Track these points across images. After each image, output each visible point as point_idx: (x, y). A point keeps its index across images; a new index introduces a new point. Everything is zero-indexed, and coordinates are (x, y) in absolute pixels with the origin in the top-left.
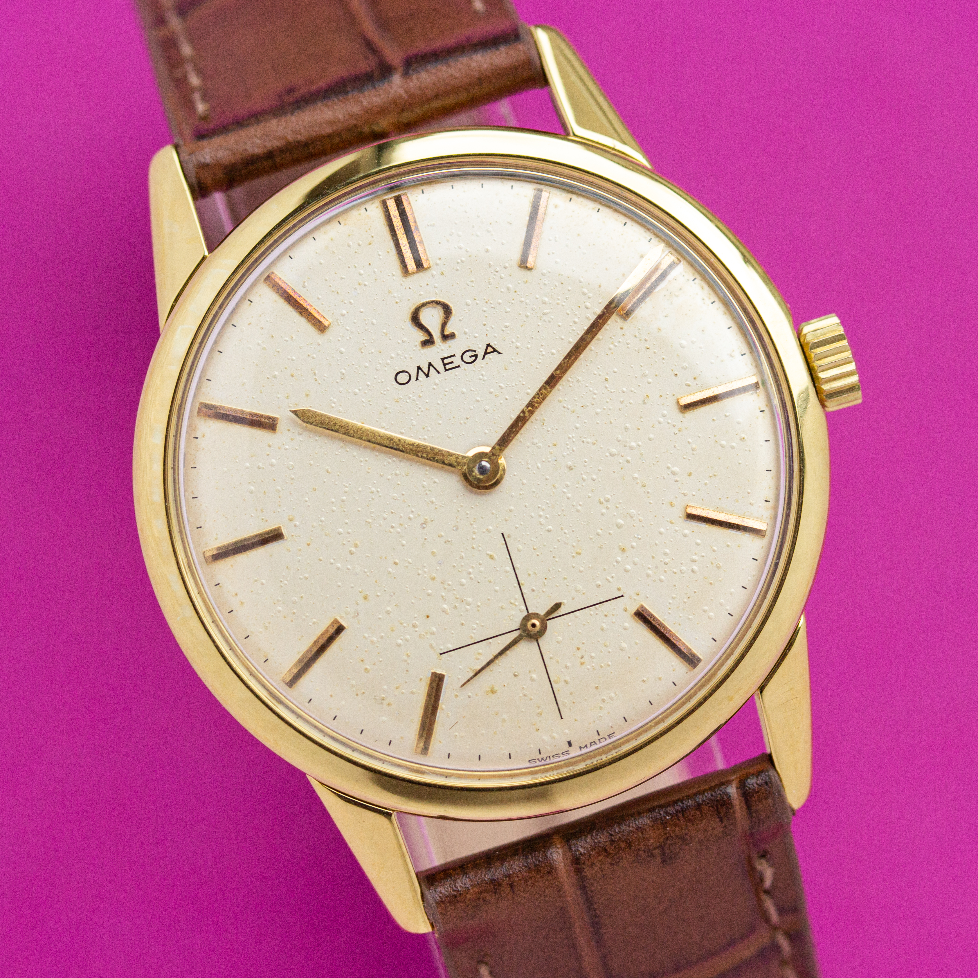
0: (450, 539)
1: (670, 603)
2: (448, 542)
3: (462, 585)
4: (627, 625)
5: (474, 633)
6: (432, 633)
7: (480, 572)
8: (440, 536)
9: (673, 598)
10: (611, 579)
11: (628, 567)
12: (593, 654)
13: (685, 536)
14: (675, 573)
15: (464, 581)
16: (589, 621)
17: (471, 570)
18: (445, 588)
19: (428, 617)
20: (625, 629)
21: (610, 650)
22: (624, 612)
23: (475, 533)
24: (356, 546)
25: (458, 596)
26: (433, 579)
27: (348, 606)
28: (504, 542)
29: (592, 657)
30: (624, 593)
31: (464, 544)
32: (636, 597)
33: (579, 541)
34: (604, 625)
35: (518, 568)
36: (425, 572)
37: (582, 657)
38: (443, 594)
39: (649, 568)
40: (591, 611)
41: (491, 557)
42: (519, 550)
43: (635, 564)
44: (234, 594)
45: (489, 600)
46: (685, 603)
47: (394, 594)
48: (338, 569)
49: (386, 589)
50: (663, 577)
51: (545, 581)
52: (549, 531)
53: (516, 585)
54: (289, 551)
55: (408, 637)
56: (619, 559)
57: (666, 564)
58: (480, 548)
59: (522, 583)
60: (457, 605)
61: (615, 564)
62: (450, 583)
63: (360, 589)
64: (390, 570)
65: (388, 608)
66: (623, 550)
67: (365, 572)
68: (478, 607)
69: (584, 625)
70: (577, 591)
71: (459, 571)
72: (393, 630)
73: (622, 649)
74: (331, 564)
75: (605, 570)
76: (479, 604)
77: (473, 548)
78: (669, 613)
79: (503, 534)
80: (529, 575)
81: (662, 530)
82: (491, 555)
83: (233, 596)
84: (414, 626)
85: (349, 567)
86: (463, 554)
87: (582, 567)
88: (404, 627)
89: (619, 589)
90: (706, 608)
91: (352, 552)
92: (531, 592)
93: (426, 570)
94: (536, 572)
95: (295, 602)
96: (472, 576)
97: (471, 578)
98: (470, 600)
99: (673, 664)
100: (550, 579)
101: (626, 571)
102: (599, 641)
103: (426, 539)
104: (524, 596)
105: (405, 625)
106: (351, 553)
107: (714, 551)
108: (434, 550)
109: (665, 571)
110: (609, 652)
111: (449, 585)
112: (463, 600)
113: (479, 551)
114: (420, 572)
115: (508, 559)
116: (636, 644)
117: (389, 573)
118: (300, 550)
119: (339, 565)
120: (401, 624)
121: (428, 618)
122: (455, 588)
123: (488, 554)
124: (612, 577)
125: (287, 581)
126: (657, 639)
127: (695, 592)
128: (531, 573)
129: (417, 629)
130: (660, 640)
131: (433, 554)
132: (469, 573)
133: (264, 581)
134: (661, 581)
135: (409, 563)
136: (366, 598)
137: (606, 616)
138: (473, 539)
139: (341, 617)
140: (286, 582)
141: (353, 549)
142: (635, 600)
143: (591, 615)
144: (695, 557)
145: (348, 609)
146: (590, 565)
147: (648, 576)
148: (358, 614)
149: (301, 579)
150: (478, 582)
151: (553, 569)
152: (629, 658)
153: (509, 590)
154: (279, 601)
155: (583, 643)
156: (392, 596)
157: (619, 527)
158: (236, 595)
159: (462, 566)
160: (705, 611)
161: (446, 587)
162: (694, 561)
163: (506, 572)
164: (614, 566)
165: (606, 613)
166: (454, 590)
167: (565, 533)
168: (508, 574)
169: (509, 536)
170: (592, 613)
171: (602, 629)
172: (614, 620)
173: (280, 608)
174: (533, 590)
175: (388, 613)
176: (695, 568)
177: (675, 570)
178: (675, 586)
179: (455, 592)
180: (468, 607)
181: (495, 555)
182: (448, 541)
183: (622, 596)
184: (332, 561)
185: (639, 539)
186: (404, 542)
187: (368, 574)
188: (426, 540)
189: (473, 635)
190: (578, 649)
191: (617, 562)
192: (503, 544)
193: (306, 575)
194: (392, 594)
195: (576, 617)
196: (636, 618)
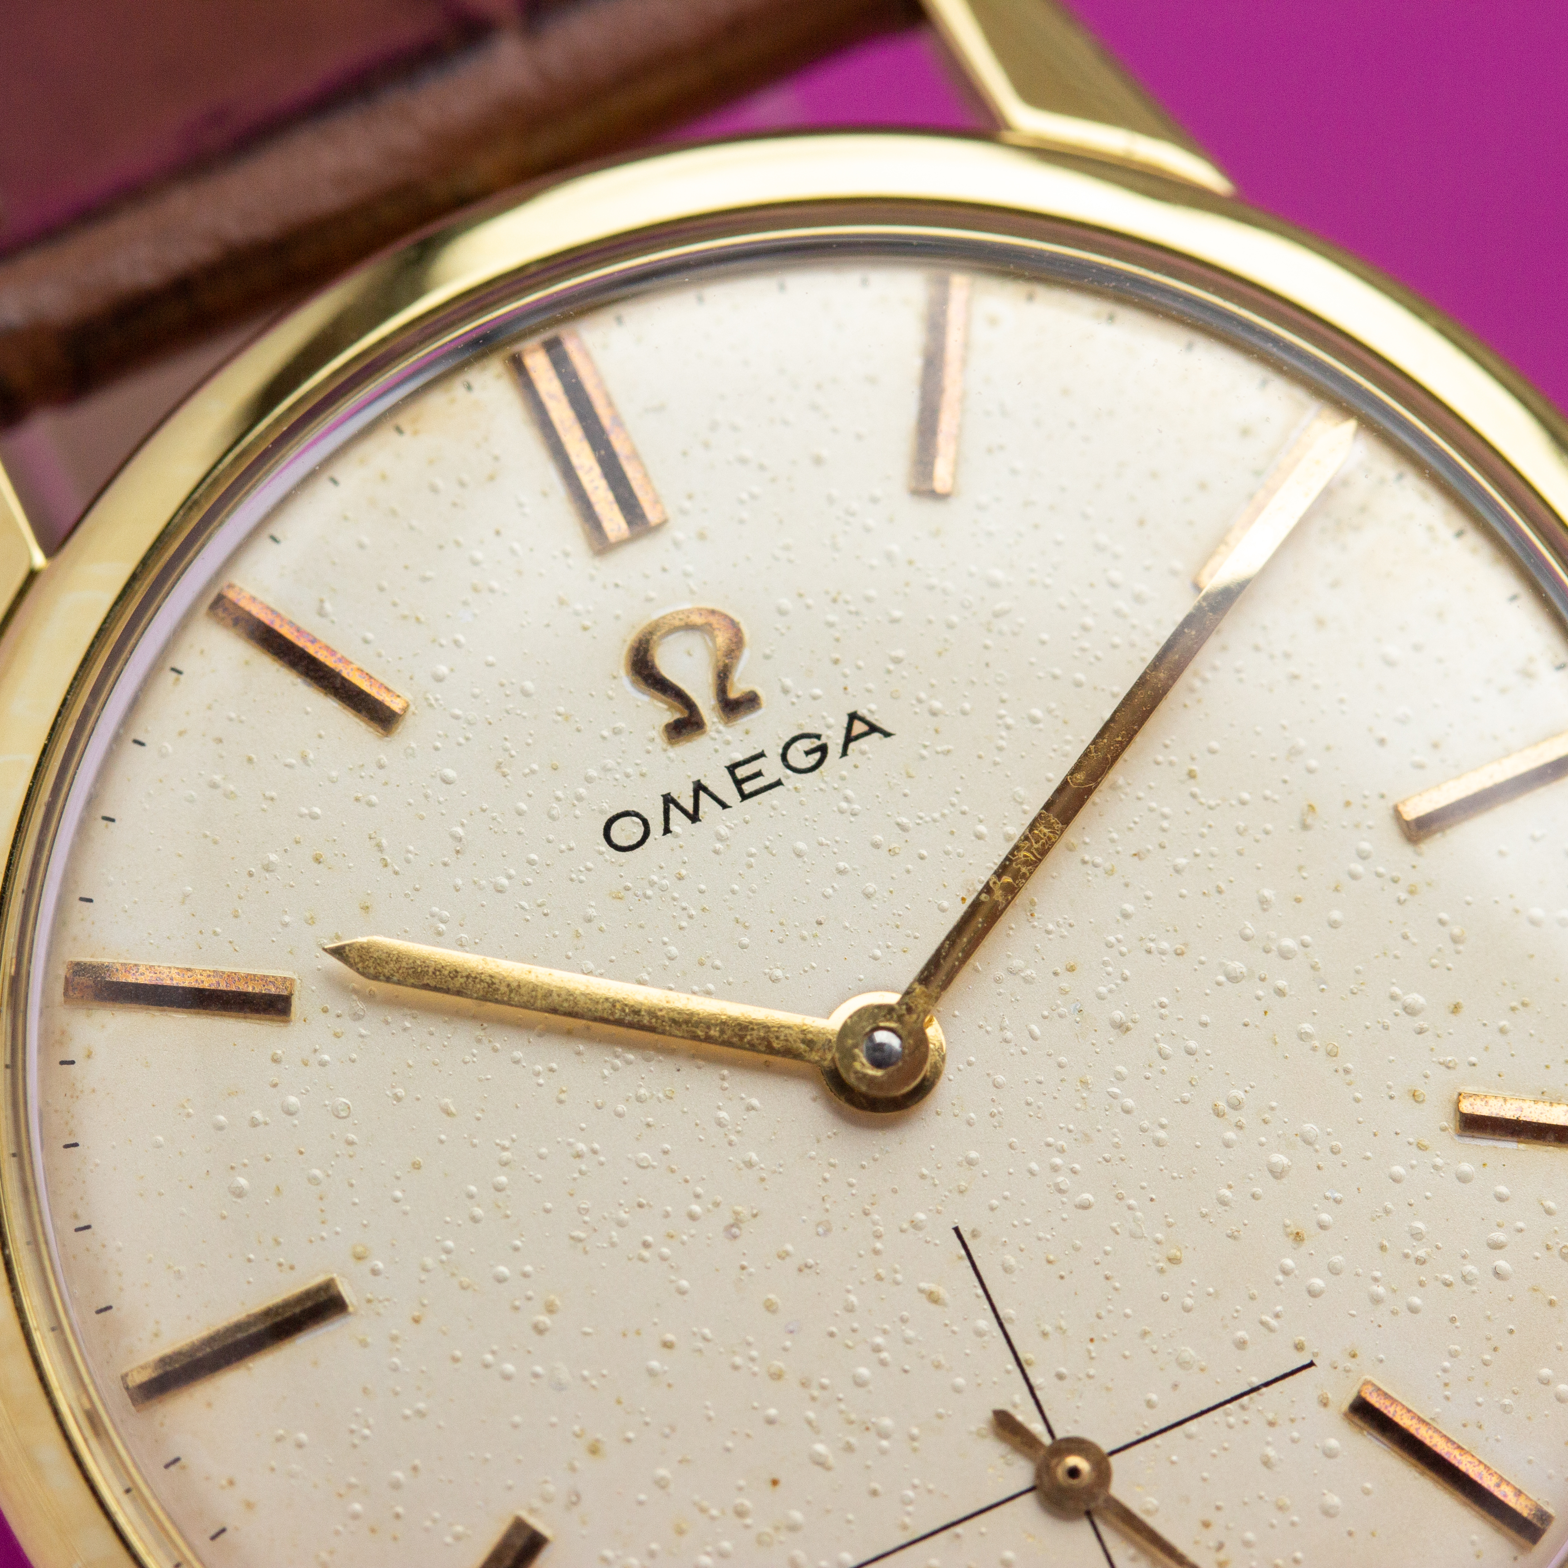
0: (811, 1261)
1: (1445, 1370)
2: (806, 1271)
3: (860, 1383)
4: (1333, 1443)
5: (909, 1514)
6: (793, 1528)
7: (908, 1341)
8: (783, 1256)
9: (1453, 1355)
10: (1273, 1322)
11: (1318, 1283)
12: (1250, 1536)
13: (1463, 1179)
14: (1448, 1284)
15: (864, 1372)
16: (1226, 1445)
17: (879, 1340)
18: (813, 1399)
19: (775, 1482)
20: (1330, 1454)
21: (1295, 1519)
22: (1322, 1409)
23: (878, 1236)
24: (550, 1309)
25: (853, 1416)
26: (777, 1376)
27: (549, 1478)
28: (963, 1252)
29: (1247, 1544)
30: (1315, 1354)
31: (852, 1269)
32: (1349, 1364)
33: (1170, 1225)
34: (1271, 1452)
35: (1011, 1320)
36: (753, 1359)
37: (1220, 1547)
38: (811, 1415)
39: (1376, 1280)
40: (1228, 1414)
41: (933, 1298)
42: (1007, 1269)
43: (1334, 1271)
44: (224, 1482)
45: (940, 1416)
46: (1486, 1364)
47: (673, 1429)
48: (507, 1377)
49: (648, 1419)
50: (1416, 1301)
51: (1091, 1347)
52: (1085, 1207)
53: (1012, 1366)
54: (364, 1344)
55: (726, 1545)
56: (1289, 1262)
57: (1420, 1261)
58: (899, 1277)
59: (1026, 1361)
60: (853, 1440)
61: (1280, 1277)
62: (825, 1381)
63: (577, 1428)
64: (655, 1364)
65: (662, 1472)
66: (1298, 1237)
67: (585, 1379)
68: (913, 1438)
69: (1214, 1456)
70: (1183, 1364)
71: (848, 1347)
72: (681, 1532)
73: (1328, 1513)
74: (487, 1366)
75: (1252, 1298)
76: (915, 1431)
77: (879, 1278)
78: (1447, 1398)
79: (957, 1230)
80: (1045, 1334)
81: (1398, 1170)
82: (931, 1293)
83: (222, 1487)
84: (741, 1513)
85: (539, 1369)
86: (853, 1298)
87: (1190, 1296)
88: (713, 1518)
89: (1299, 1347)
90: (1546, 1372)
91: (541, 1326)
92: (1056, 1380)
93: (754, 1353)
94: (1063, 1323)
95: (396, 1486)
96: (884, 1355)
97: (883, 1363)
98: (887, 1422)
99: (1475, 1537)
100: (1104, 1339)
101: (1313, 1294)
102: (1261, 1498)
103: (743, 1268)
104: (1038, 1394)
105: (714, 1512)
106: (539, 1330)
107: (1549, 1212)
108: (771, 1296)
109: (1421, 1284)
110: (1293, 1524)
111: (823, 1387)
112: (870, 1425)
113: (897, 1283)
114: (738, 1360)
115: (978, 1296)
116: (1367, 1492)
117: (652, 1373)
118: (394, 1339)
119: (509, 1368)
120: (703, 1510)
121: (777, 1487)
122: (841, 1396)
123: (921, 1291)
124: (1277, 1316)
125: (368, 1427)
126: (1422, 1474)
127: (1511, 1331)
128: (1048, 1328)
129: (749, 1521)
130: (1433, 1475)
131: (770, 1307)
132: (877, 1349)
133: (303, 1437)
134: (1413, 1310)
135: (705, 1339)
136: (594, 1450)
137: (1271, 1424)
138: (876, 1252)
139: (532, 1511)
140: (366, 1432)
141: (544, 1319)
142: (1347, 1371)
143: (1230, 1427)
144: (1499, 1236)
145: (551, 1488)
146: (1211, 1290)
147: (1376, 1300)
148: (578, 1496)
149: (406, 1418)
150: (906, 1371)
151: (1110, 1311)
152: (1350, 1534)
153: (995, 1383)
154: (351, 1486)
155: (1218, 1508)
156: (667, 1436)
157: (1277, 1174)
158: (231, 1483)
159: (854, 1331)
160: (1545, 1382)
161: (816, 1393)
162: (1496, 1246)
163: (980, 1334)
164: (1278, 1283)
165: (1270, 1416)
166: (840, 1400)
167: (1130, 1208)
168: (986, 1338)
169: (975, 1234)
170: (1232, 1420)
171: (1267, 1463)
172: (1296, 1435)
173: (357, 1507)
174: (1060, 1377)
175: (661, 1484)
176: (1503, 1264)
177: (1448, 1277)
178: (1453, 1320)
179: (842, 1406)
180: (885, 1443)
181: (942, 1292)
182: (806, 1266)
183: (1311, 1364)
184: (489, 1358)
185: (1337, 1201)
186: (684, 1283)
187: (594, 1382)
188: (745, 1272)
189: (907, 1520)
190: (1206, 1525)
191: (1285, 1272)
192: (960, 1258)
193: (421, 1405)
194: (667, 1431)
195: (1189, 1437)
196: (1357, 1420)
